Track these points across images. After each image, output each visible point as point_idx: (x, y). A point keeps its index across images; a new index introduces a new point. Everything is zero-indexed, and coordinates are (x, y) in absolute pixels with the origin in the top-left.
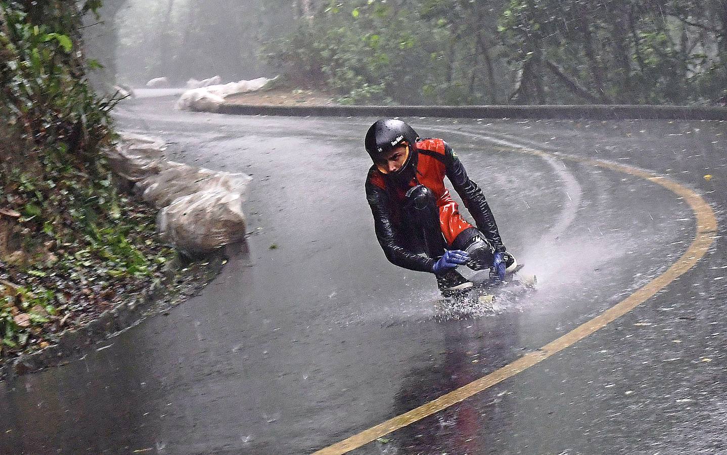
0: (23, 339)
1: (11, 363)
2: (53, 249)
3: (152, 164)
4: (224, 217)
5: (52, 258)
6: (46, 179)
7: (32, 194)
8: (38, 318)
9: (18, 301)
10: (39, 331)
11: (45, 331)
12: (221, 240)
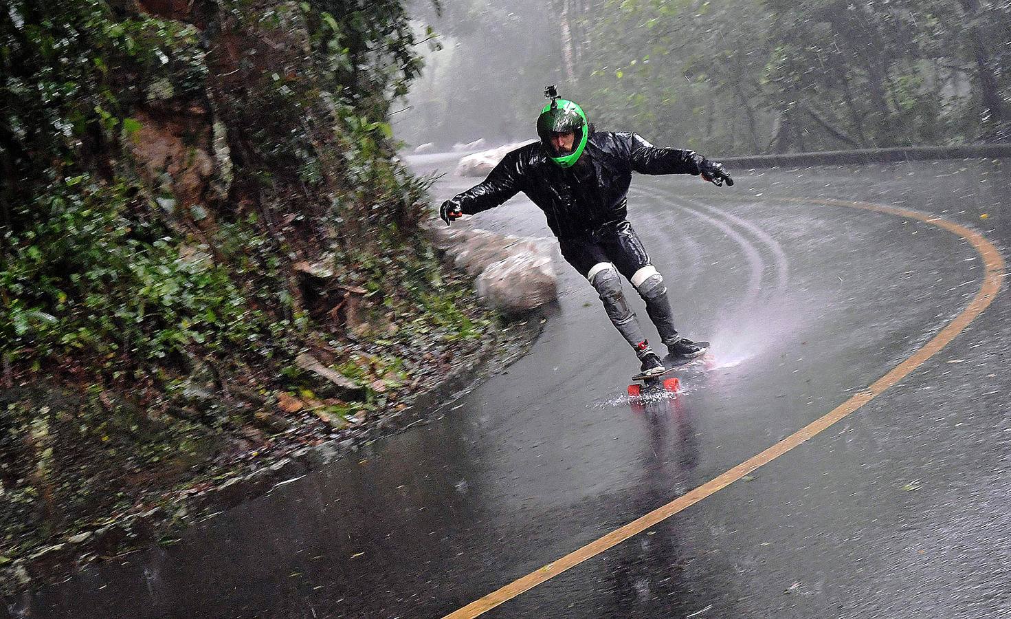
0: (382, 402)
1: (375, 426)
2: (393, 319)
3: (460, 233)
4: (538, 280)
5: (393, 328)
6: (382, 256)
7: (371, 271)
8: (392, 384)
9: (373, 369)
10: (394, 395)
11: (400, 394)
12: (536, 301)
